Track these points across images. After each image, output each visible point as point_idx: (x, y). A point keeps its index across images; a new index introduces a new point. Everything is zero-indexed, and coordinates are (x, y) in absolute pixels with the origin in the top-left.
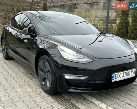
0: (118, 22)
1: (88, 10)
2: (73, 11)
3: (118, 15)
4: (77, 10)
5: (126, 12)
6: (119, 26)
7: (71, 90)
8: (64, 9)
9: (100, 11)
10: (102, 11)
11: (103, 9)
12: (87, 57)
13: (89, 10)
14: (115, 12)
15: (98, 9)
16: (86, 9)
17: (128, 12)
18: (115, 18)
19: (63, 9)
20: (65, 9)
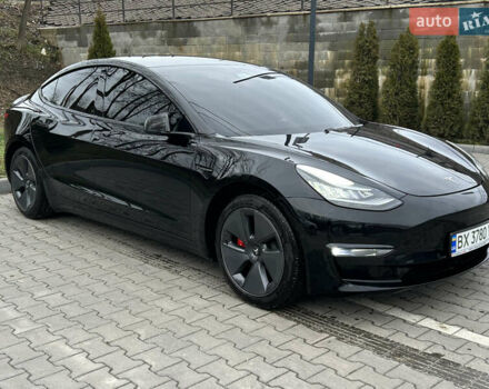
0: (338, 81)
1: (238, 39)
2: (185, 43)
3: (341, 57)
4: (199, 41)
5: (370, 50)
6: (350, 94)
7: (350, 288)
8: (150, 35)
9: (278, 47)
10: (284, 44)
11: (288, 40)
12: (385, 194)
13: (242, 41)
14: (329, 49)
15: (270, 38)
16: (231, 37)
17: (374, 51)
18: (329, 70)
19: (144, 37)
20: (154, 35)
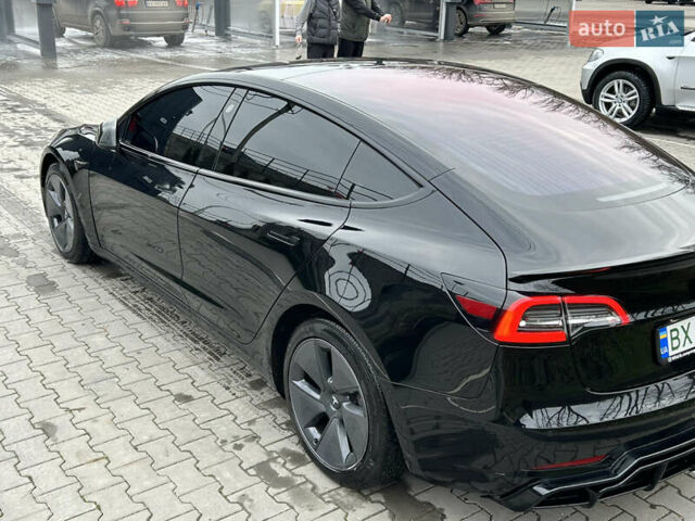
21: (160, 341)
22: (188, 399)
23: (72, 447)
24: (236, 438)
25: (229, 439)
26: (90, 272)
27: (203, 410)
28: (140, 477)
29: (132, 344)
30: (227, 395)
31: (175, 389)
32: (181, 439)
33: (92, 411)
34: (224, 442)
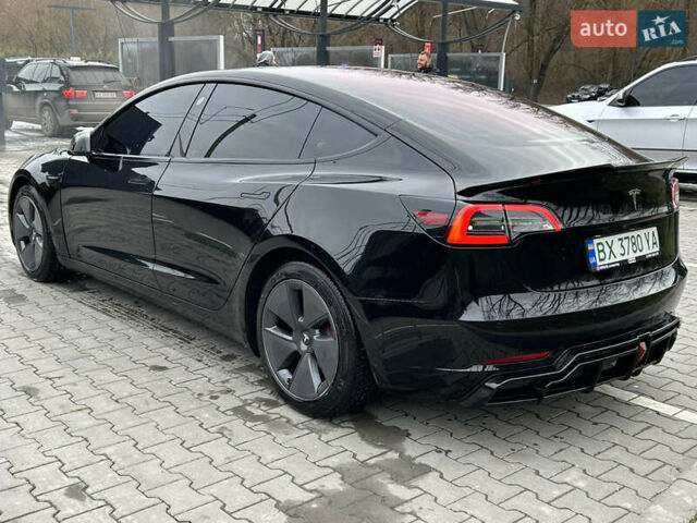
21: (131, 332)
22: (163, 368)
23: (55, 403)
24: (212, 392)
25: (206, 393)
26: (56, 287)
27: (177, 375)
28: (123, 419)
29: (105, 335)
30: (201, 365)
31: (150, 362)
32: (159, 393)
33: (72, 378)
34: (200, 395)
